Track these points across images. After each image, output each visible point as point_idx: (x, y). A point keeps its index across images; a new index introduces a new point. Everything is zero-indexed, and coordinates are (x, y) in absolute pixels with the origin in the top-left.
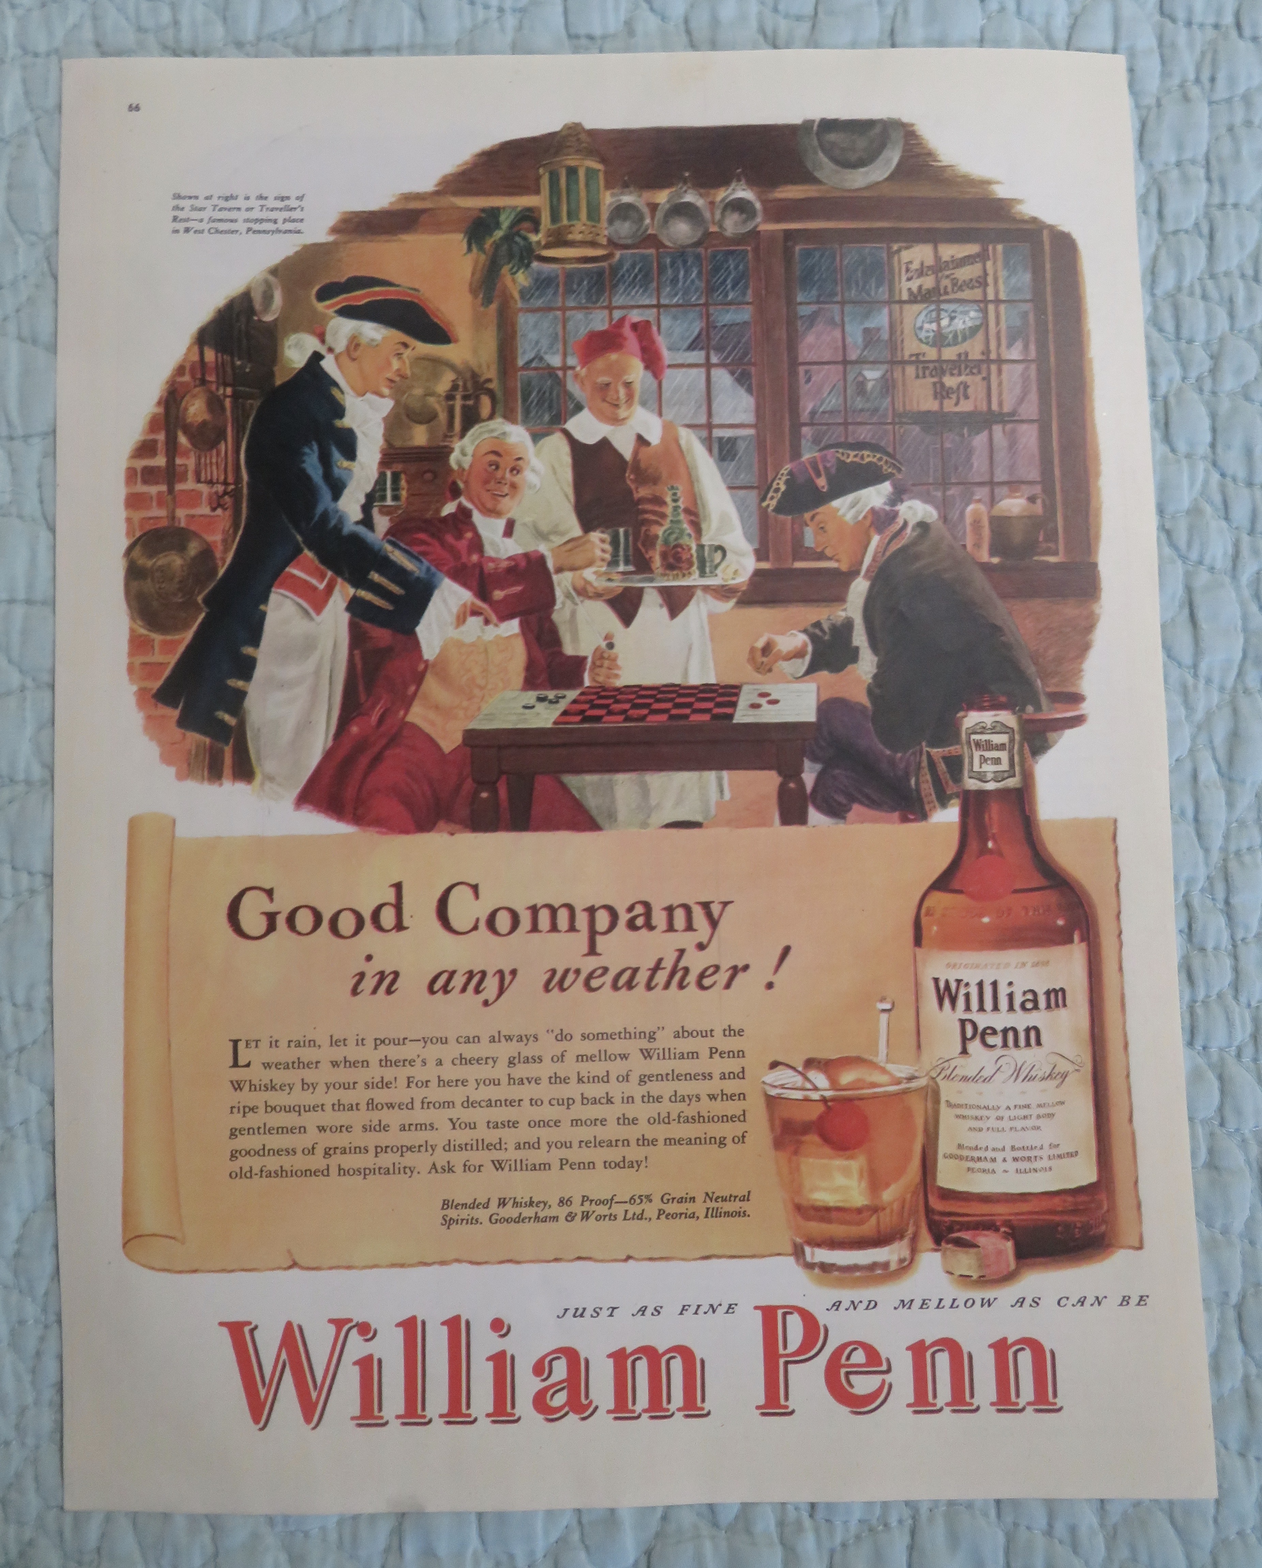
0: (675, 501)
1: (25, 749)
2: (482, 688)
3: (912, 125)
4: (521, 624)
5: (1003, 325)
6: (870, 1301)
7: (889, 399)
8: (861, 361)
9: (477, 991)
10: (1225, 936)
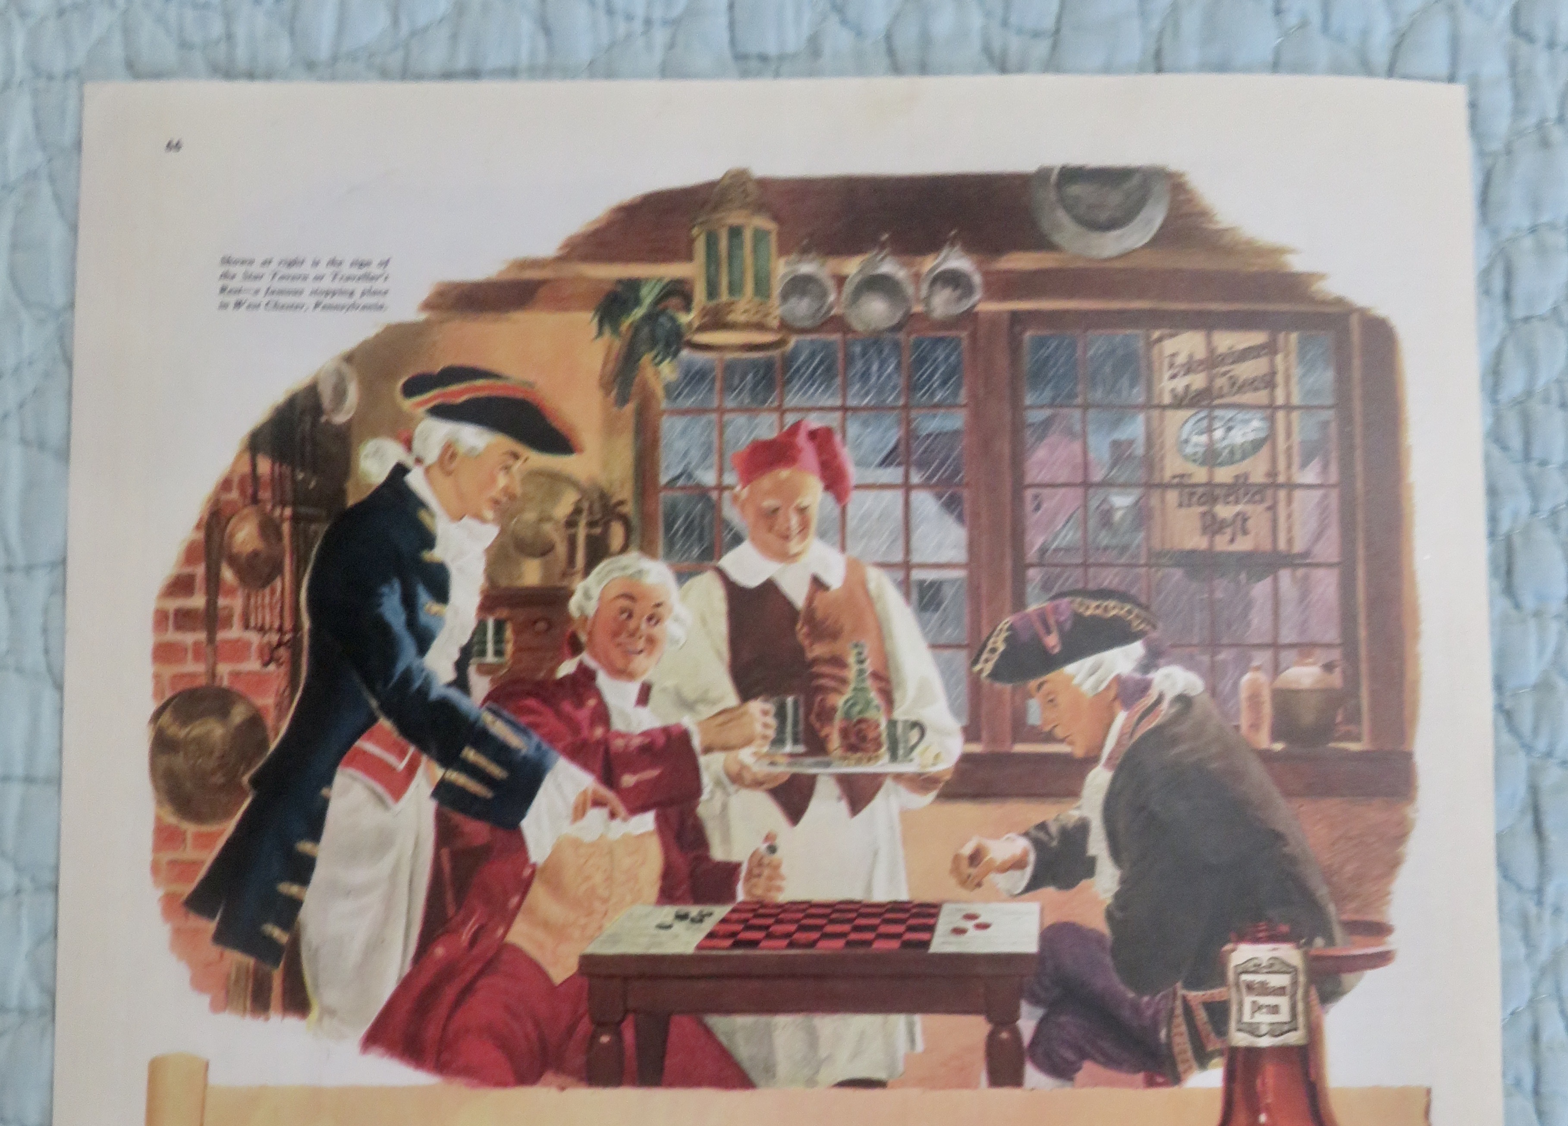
0: (861, 662)
1: (20, 969)
3: (1180, 176)
4: (658, 818)
5: (1296, 438)
7: (1143, 534)
8: (1106, 484)
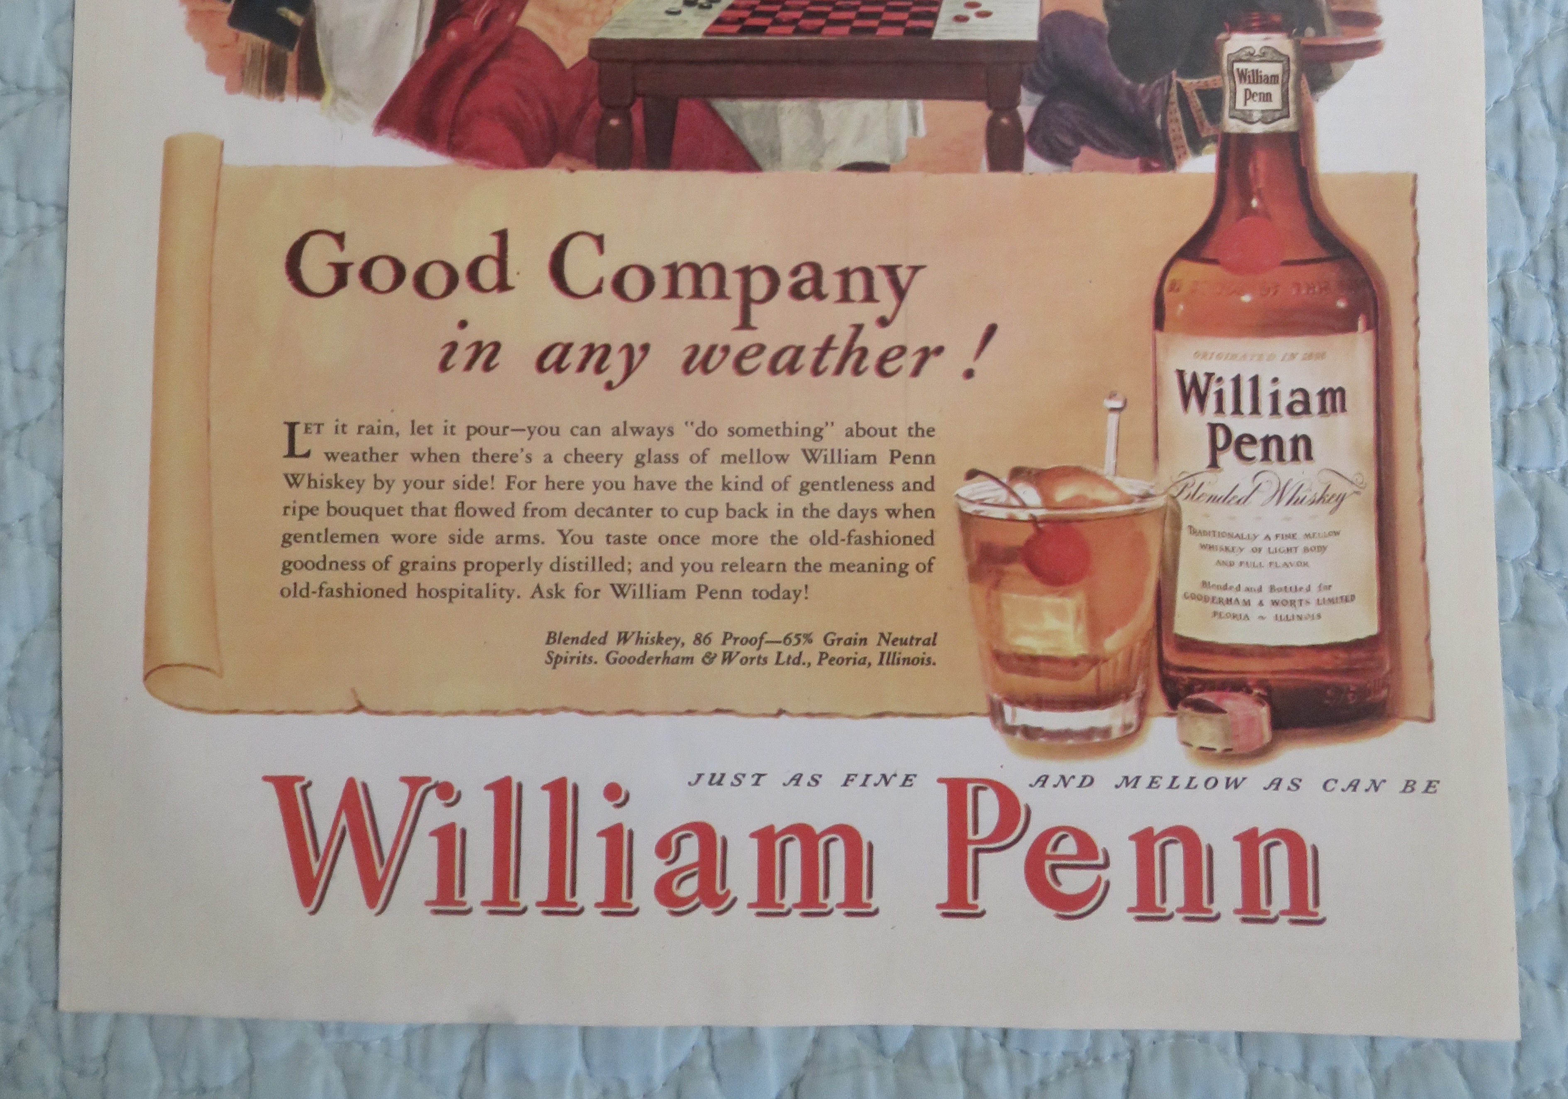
1: (38, 48)
6: (1085, 778)
9: (598, 370)
10: (1551, 327)
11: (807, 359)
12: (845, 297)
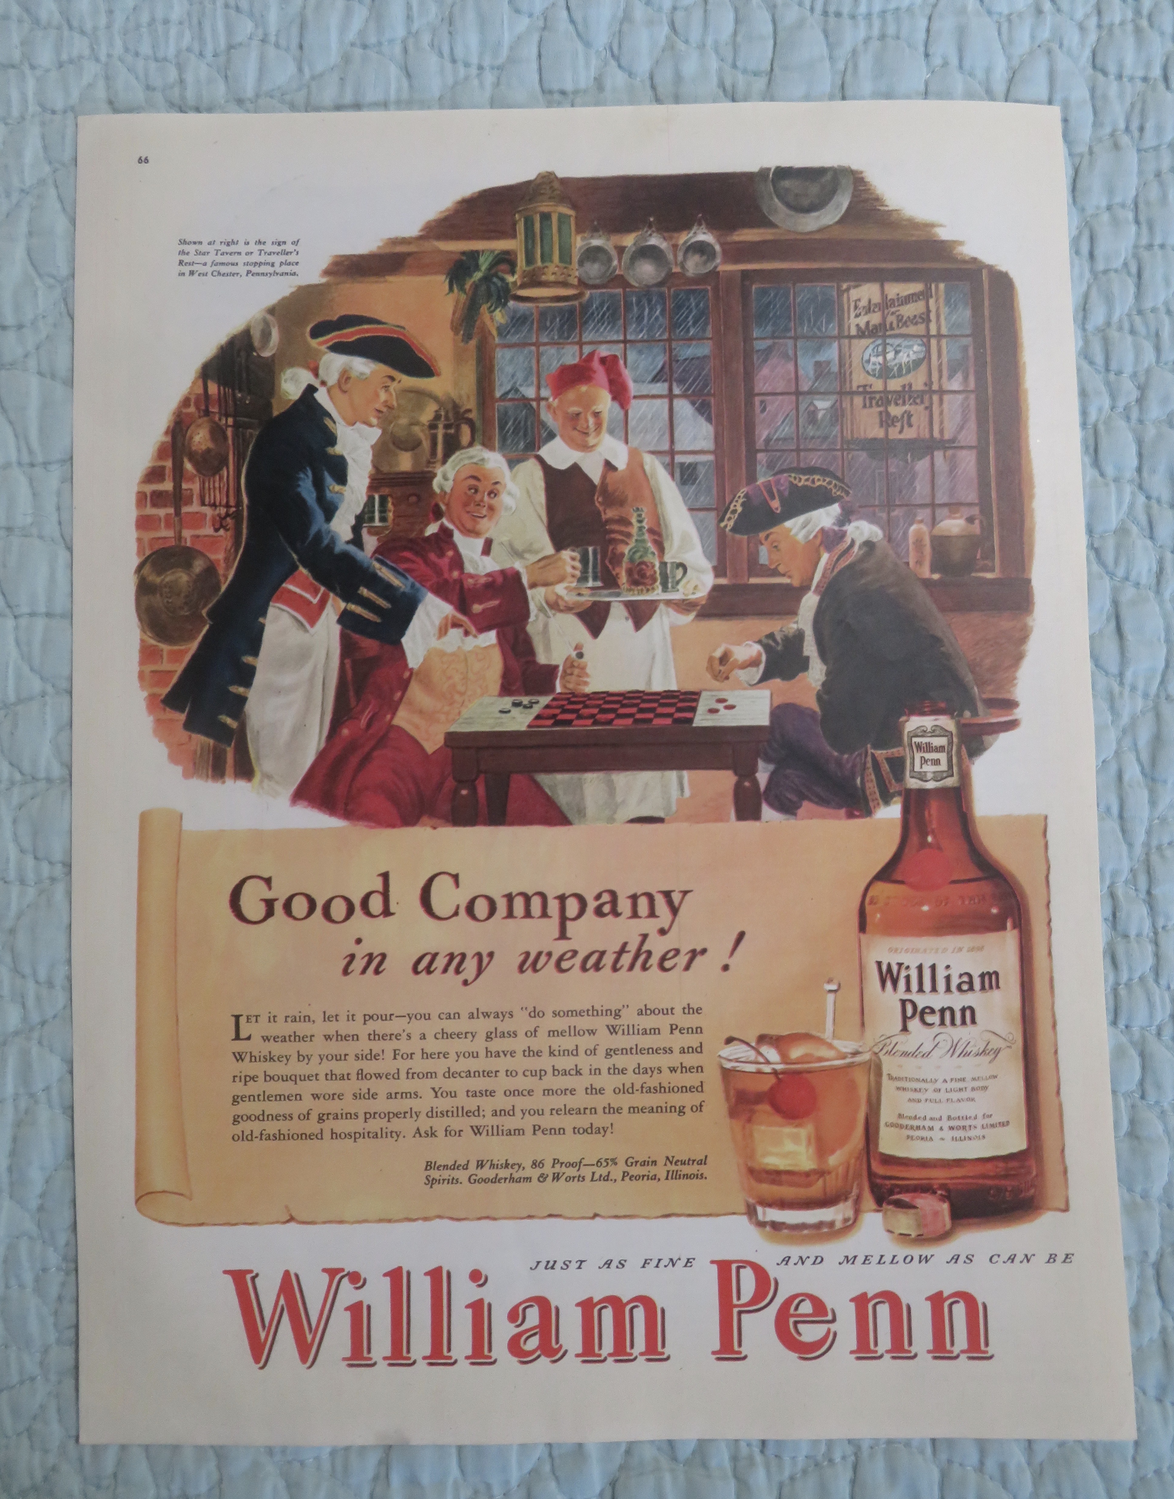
1: (46, 750)
2: (462, 694)
3: (861, 172)
4: (498, 634)
5: (945, 359)
6: (817, 1257)
7: (838, 428)
8: (813, 392)
9: (457, 971)
10: (1147, 924)
11: (608, 960)
12: (635, 915)
